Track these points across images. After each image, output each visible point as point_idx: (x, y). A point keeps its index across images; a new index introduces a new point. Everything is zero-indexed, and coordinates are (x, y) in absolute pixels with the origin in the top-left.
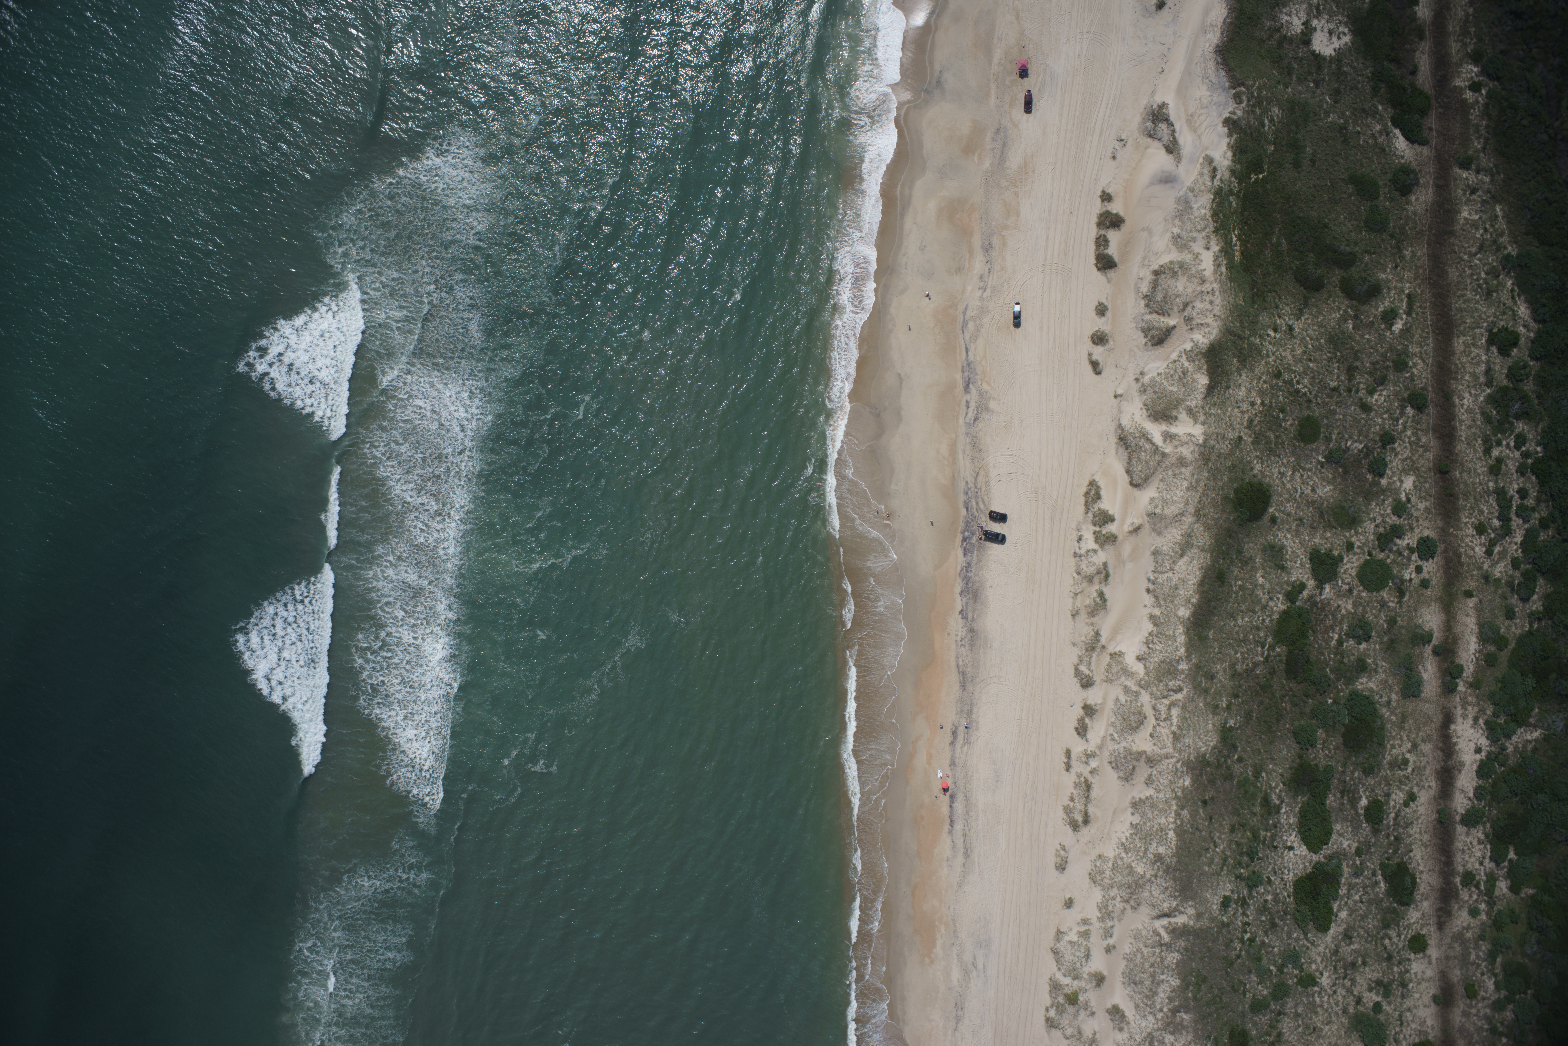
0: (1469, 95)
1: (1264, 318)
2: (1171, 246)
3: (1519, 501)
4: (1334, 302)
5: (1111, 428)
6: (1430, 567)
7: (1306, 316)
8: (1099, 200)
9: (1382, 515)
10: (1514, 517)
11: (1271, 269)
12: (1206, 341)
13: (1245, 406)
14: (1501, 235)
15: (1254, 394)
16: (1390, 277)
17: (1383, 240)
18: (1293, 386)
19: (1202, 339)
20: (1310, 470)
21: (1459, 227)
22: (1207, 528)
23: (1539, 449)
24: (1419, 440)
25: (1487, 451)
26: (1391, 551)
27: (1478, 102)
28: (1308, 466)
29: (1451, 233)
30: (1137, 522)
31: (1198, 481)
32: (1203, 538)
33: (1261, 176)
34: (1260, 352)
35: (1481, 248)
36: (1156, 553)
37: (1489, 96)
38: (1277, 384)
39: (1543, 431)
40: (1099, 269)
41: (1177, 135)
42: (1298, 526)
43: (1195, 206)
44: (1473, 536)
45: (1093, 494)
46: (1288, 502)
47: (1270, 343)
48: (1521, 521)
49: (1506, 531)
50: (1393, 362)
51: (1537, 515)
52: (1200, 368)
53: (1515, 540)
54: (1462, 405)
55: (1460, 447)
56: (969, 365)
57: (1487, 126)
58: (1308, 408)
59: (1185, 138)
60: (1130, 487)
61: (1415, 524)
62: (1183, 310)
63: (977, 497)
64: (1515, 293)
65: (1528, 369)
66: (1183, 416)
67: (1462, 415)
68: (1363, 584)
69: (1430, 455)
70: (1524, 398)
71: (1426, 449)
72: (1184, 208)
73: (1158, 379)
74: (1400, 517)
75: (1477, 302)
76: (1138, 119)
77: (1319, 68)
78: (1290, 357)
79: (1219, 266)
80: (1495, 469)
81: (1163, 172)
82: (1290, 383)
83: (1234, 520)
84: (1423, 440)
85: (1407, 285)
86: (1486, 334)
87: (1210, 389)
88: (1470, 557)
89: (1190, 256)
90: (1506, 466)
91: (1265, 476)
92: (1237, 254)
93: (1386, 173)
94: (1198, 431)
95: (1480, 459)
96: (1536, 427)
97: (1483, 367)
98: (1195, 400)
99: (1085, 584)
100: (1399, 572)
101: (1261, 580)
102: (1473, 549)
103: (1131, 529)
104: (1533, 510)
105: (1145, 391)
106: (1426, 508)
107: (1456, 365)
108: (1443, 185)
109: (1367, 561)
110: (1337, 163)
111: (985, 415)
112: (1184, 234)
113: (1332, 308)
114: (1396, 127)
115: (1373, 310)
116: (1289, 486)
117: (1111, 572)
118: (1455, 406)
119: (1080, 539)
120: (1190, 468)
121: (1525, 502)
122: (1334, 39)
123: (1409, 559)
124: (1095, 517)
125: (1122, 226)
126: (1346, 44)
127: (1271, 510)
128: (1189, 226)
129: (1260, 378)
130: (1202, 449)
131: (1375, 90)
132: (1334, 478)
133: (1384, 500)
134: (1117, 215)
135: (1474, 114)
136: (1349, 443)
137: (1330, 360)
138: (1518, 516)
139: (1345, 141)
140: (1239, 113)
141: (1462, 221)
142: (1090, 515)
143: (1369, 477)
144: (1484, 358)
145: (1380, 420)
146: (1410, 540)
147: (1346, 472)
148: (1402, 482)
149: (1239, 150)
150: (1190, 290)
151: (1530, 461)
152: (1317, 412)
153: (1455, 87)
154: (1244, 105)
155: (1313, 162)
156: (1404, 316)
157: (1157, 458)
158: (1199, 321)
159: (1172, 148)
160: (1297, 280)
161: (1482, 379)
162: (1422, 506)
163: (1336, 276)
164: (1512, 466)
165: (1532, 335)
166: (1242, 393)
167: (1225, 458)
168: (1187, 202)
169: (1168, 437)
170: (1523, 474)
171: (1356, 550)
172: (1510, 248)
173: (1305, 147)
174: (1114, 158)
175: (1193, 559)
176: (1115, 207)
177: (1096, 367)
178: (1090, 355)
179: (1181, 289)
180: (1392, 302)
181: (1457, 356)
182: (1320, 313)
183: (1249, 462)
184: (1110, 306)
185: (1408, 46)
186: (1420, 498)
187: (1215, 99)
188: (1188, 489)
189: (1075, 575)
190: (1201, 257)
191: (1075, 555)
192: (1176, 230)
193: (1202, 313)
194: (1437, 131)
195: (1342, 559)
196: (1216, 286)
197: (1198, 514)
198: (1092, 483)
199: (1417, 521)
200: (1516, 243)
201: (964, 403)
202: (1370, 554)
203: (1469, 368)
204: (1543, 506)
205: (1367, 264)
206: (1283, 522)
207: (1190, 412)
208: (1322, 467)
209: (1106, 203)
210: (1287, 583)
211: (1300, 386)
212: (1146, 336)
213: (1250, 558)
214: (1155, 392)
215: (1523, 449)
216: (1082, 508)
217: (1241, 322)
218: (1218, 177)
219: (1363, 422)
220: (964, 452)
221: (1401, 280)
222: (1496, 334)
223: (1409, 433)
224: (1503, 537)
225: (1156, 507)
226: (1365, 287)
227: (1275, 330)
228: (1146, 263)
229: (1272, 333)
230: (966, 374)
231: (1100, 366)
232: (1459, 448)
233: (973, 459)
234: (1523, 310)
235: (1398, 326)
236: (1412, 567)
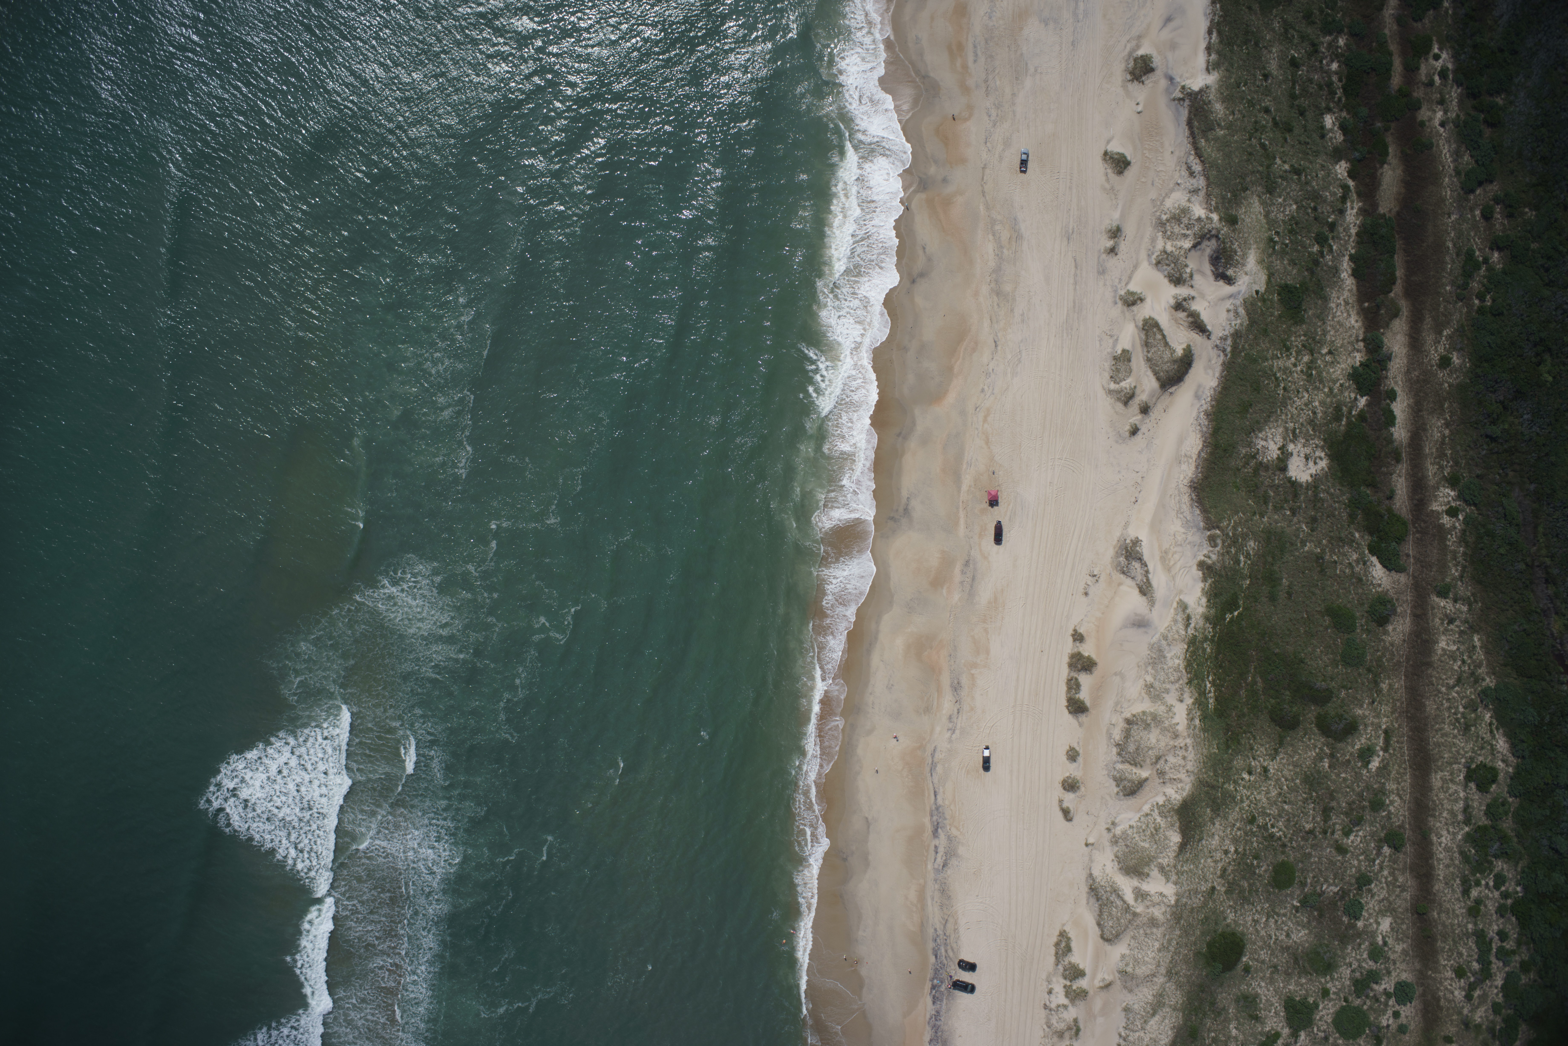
0: (1446, 520)
1: (1238, 762)
2: (1143, 694)
3: (1499, 944)
4: (1310, 739)
5: (1083, 876)
6: (1408, 1011)
7: (1282, 756)
8: (1071, 639)
9: (1358, 960)
10: (1493, 959)
11: (1245, 710)
12: (1179, 797)
13: (1218, 855)
14: (1479, 666)
15: (1227, 842)
16: (1367, 713)
17: (1360, 675)
18: (1267, 829)
19: (1176, 794)
20: (1285, 915)
21: (1436, 658)
22: (1179, 986)
23: (1519, 889)
24: (1396, 880)
25: (1466, 892)
26: (1367, 996)
27: (1455, 528)
28: (1282, 911)
29: (1429, 664)
30: (1109, 978)
31: (1169, 941)
32: (1175, 997)
33: (1236, 613)
34: (1234, 798)
35: (1459, 681)
36: (1127, 1010)
37: (1466, 522)
38: (1251, 830)
39: (1523, 872)
40: (1070, 712)
41: (1150, 576)
42: (1272, 973)
43: (1169, 655)
44: (1452, 979)
45: (1063, 946)
46: (1262, 949)
47: (1244, 787)
48: (1501, 964)
49: (1486, 974)
50: (1370, 802)
51: (1517, 958)
52: (1172, 825)
53: (1496, 983)
54: (1440, 844)
55: (1438, 886)
56: (937, 809)
57: (1465, 554)
58: (1283, 853)
59: (1159, 580)
60: (1101, 941)
61: (1392, 967)
62: (1156, 763)
63: (946, 944)
64: (1494, 727)
65: (1507, 807)
66: (1155, 873)
67: (1440, 854)
68: (1338, 1031)
69: (1407, 895)
70: (1503, 838)
71: (1403, 889)
72: (1157, 657)
73: (1130, 832)
74: (1376, 962)
75: (1455, 737)
76: (1111, 552)
77: (1296, 496)
78: (1264, 800)
79: (1192, 719)
80: (1474, 911)
81: (1136, 615)
82: (1265, 827)
83: (1207, 976)
84: (1400, 880)
85: (1385, 720)
86: (1464, 770)
87: (1182, 847)
88: (1449, 1001)
89: (1162, 708)
90: (1486, 906)
91: (1239, 925)
92: (1211, 701)
93: (1363, 604)
94: (1170, 890)
95: (1458, 899)
96: (1516, 866)
97: (1461, 804)
98: (1167, 858)
99: (1055, 1039)
100: (1376, 1018)
101: (1234, 1032)
102: (1452, 993)
103: (1101, 984)
104: (1513, 952)
105: (1116, 842)
106: (1403, 949)
107: (1434, 801)
108: (1421, 613)
109: (1343, 1008)
110: (1314, 594)
111: (954, 862)
112: (1157, 684)
113: (1308, 746)
114: (1373, 555)
115: (1349, 748)
116: (1263, 933)
117: (1081, 1026)
118: (1432, 844)
119: (1050, 992)
120: (1162, 930)
121: (1504, 944)
122: (1311, 464)
123: (1386, 1005)
124: (1065, 970)
125: (1094, 669)
126: (1323, 469)
127: (1244, 959)
128: (1162, 676)
129: (1234, 825)
130: (1174, 909)
131: (1352, 517)
132: (1309, 922)
133: (1360, 945)
134: (1089, 659)
135: (1452, 540)
136: (1324, 887)
137: (1305, 801)
138: (1498, 959)
139: (1322, 571)
140: (1214, 557)
141: (1440, 652)
142: (1060, 967)
143: (1345, 919)
144: (1462, 794)
145: (1356, 863)
146: (1387, 984)
147: (1321, 916)
148: (1378, 924)
149: (1213, 595)
150: (1162, 744)
151: (1509, 901)
152: (1292, 856)
153: (1432, 511)
154: (1218, 549)
155: (1289, 594)
156: (1381, 753)
157: (1128, 916)
158: (1172, 776)
159: (1145, 589)
160: (1273, 720)
161: (1460, 817)
162: (1399, 948)
163: (1312, 712)
164: (1491, 907)
165: (1511, 770)
166: (1215, 841)
167: (1198, 911)
168: (1160, 651)
169: (1140, 895)
170: (1502, 916)
171: (1332, 996)
172: (1488, 679)
173: (1282, 579)
174: (1086, 594)
175: (1164, 1018)
176: (1087, 650)
177: (1067, 814)
178: (1061, 801)
179: (1154, 741)
180: (1369, 739)
181: (1434, 792)
182: (1295, 752)
183: (1223, 912)
184: (1081, 752)
185: (1384, 469)
186: (1397, 939)
187: (1190, 538)
188: (1159, 950)
189: (1045, 1027)
190: (1175, 710)
191: (1045, 1007)
192: (1149, 679)
193: (1175, 767)
194: (1414, 557)
195: (1316, 1005)
196: (1189, 741)
197: (1169, 974)
198: (1063, 934)
199: (1395, 963)
200: (1494, 674)
201: (933, 848)
202: (1346, 1000)
203: (1447, 805)
204: (1524, 948)
205: (1343, 700)
206: (1256, 971)
207: (1162, 869)
208: (1297, 911)
209: (1078, 644)
210: (1261, 1033)
211: (1274, 830)
212: (1118, 786)
213: (1224, 1009)
214: (1127, 846)
215: (1503, 888)
216: (1052, 959)
217: (1215, 771)
218: (1192, 625)
219: (1338, 864)
220: (933, 898)
221: (1378, 716)
222: (1475, 770)
223: (1386, 873)
224: (1482, 981)
225: (1127, 965)
226: (1342, 726)
227: (1250, 773)
228: (1118, 708)
229: (1246, 776)
230: (935, 818)
231: (1071, 814)
232: (1436, 887)
233: (942, 906)
234: (1502, 744)
235: (1375, 764)
236: (1390, 1012)
